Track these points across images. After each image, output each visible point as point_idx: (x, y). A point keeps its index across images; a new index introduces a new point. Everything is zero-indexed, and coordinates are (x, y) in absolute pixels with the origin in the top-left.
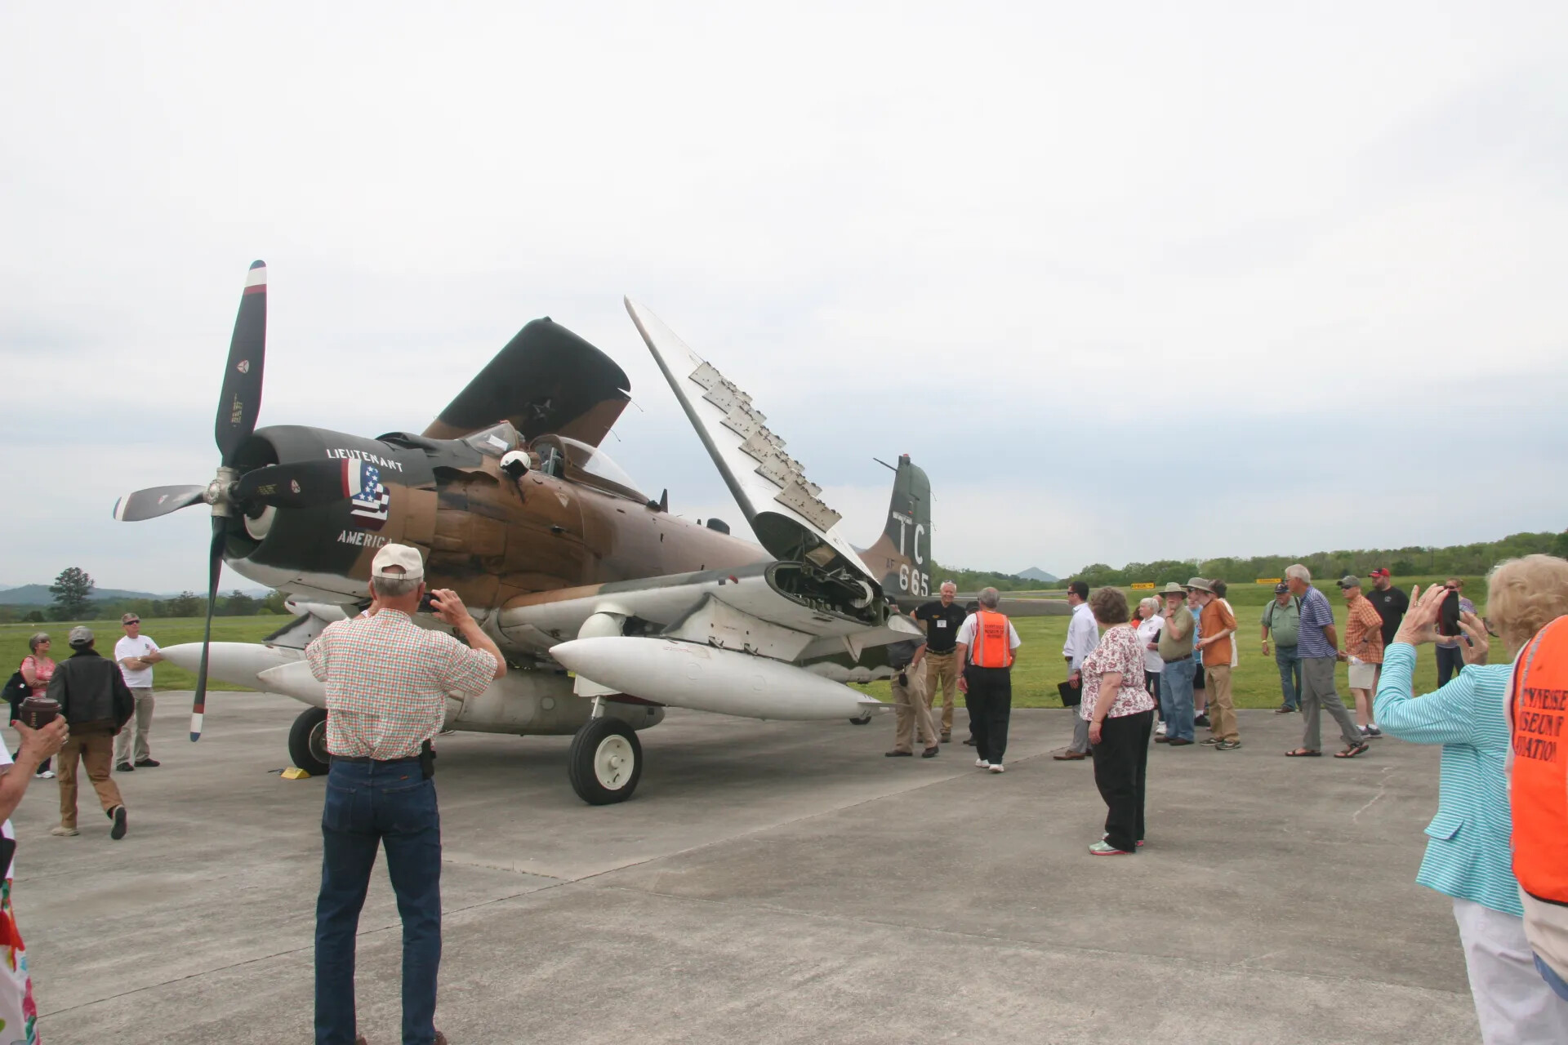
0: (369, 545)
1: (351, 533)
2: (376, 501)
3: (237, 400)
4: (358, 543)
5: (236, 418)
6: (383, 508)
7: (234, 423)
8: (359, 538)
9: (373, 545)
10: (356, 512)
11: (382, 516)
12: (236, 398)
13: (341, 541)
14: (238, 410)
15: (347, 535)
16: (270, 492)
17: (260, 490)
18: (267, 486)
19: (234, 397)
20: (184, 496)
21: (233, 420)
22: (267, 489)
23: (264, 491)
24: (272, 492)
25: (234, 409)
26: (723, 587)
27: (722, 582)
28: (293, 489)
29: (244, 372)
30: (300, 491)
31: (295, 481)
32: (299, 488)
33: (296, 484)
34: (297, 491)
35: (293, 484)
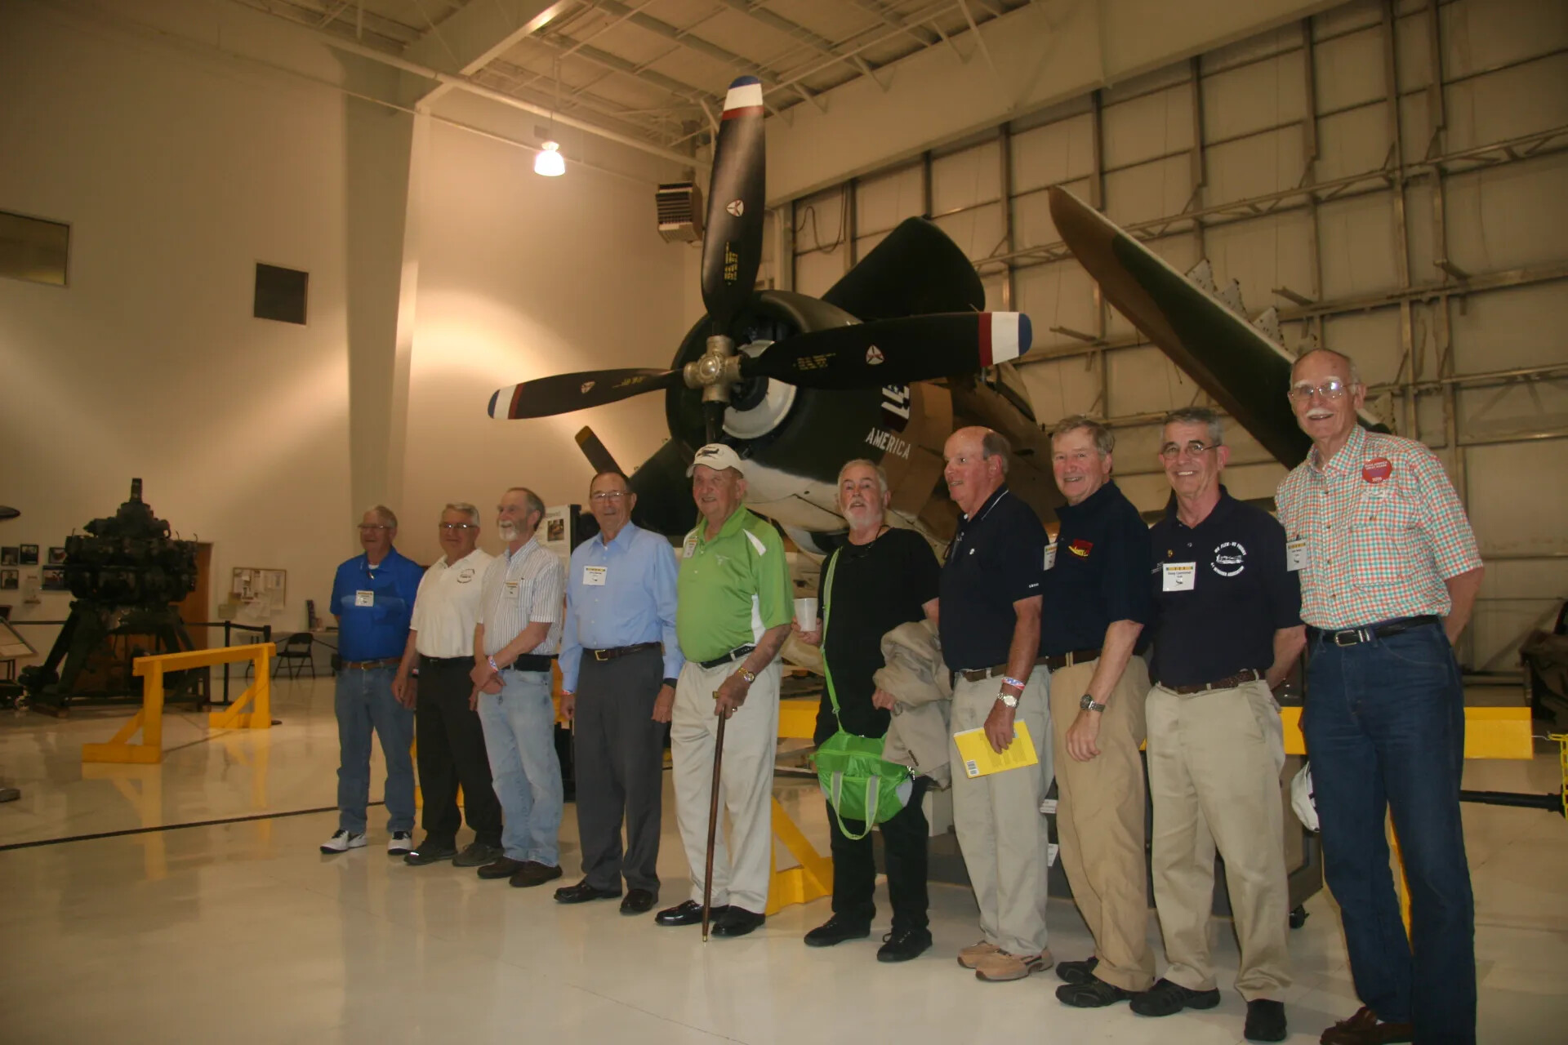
0: (890, 451)
1: (878, 432)
2: (900, 393)
3: (730, 250)
4: (882, 447)
5: (730, 274)
6: (906, 404)
7: (730, 281)
8: (884, 440)
9: (894, 452)
10: (886, 405)
11: (904, 413)
12: (727, 248)
13: (869, 441)
14: (733, 263)
15: (875, 434)
16: (818, 366)
17: (800, 363)
18: (815, 357)
19: (725, 248)
20: (632, 381)
21: (727, 276)
22: (814, 362)
23: (806, 365)
24: (821, 366)
25: (727, 262)
28: (868, 359)
29: (737, 215)
30: (881, 361)
31: (875, 348)
32: (882, 357)
33: (877, 352)
34: (875, 361)
35: (870, 352)
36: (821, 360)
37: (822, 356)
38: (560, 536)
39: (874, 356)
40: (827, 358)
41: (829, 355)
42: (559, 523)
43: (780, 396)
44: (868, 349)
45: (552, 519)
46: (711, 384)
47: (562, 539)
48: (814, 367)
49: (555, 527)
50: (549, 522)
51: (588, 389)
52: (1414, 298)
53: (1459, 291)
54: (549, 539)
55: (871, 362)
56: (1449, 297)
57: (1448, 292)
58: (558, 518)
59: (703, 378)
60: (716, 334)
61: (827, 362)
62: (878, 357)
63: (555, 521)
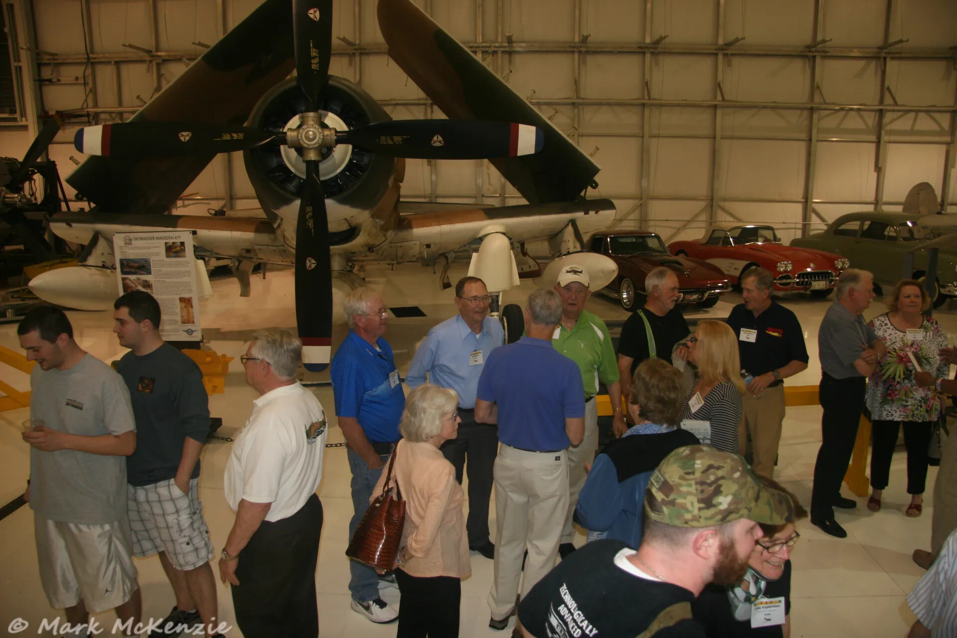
3: (313, 47)
5: (315, 65)
7: (314, 70)
12: (311, 45)
14: (316, 57)
16: (395, 143)
17: (382, 139)
18: (394, 137)
19: (310, 45)
20: (232, 137)
21: (314, 67)
22: (392, 139)
23: (386, 141)
24: (397, 143)
25: (312, 56)
26: (586, 216)
27: (586, 213)
28: (432, 143)
29: (316, 19)
30: (441, 145)
31: (439, 136)
32: (443, 142)
33: (440, 138)
34: (437, 144)
35: (435, 138)
36: (398, 139)
37: (400, 137)
38: (180, 254)
39: (437, 141)
40: (403, 138)
41: (405, 137)
42: (179, 244)
43: (342, 154)
44: (434, 136)
45: (171, 241)
46: (311, 149)
47: (185, 256)
48: (392, 143)
49: (175, 248)
50: (166, 243)
51: (187, 138)
52: (484, 49)
53: (507, 49)
54: (168, 256)
55: (435, 145)
56: (503, 52)
57: (503, 49)
58: (178, 241)
59: (305, 143)
60: (310, 112)
61: (402, 141)
62: (440, 142)
63: (173, 243)
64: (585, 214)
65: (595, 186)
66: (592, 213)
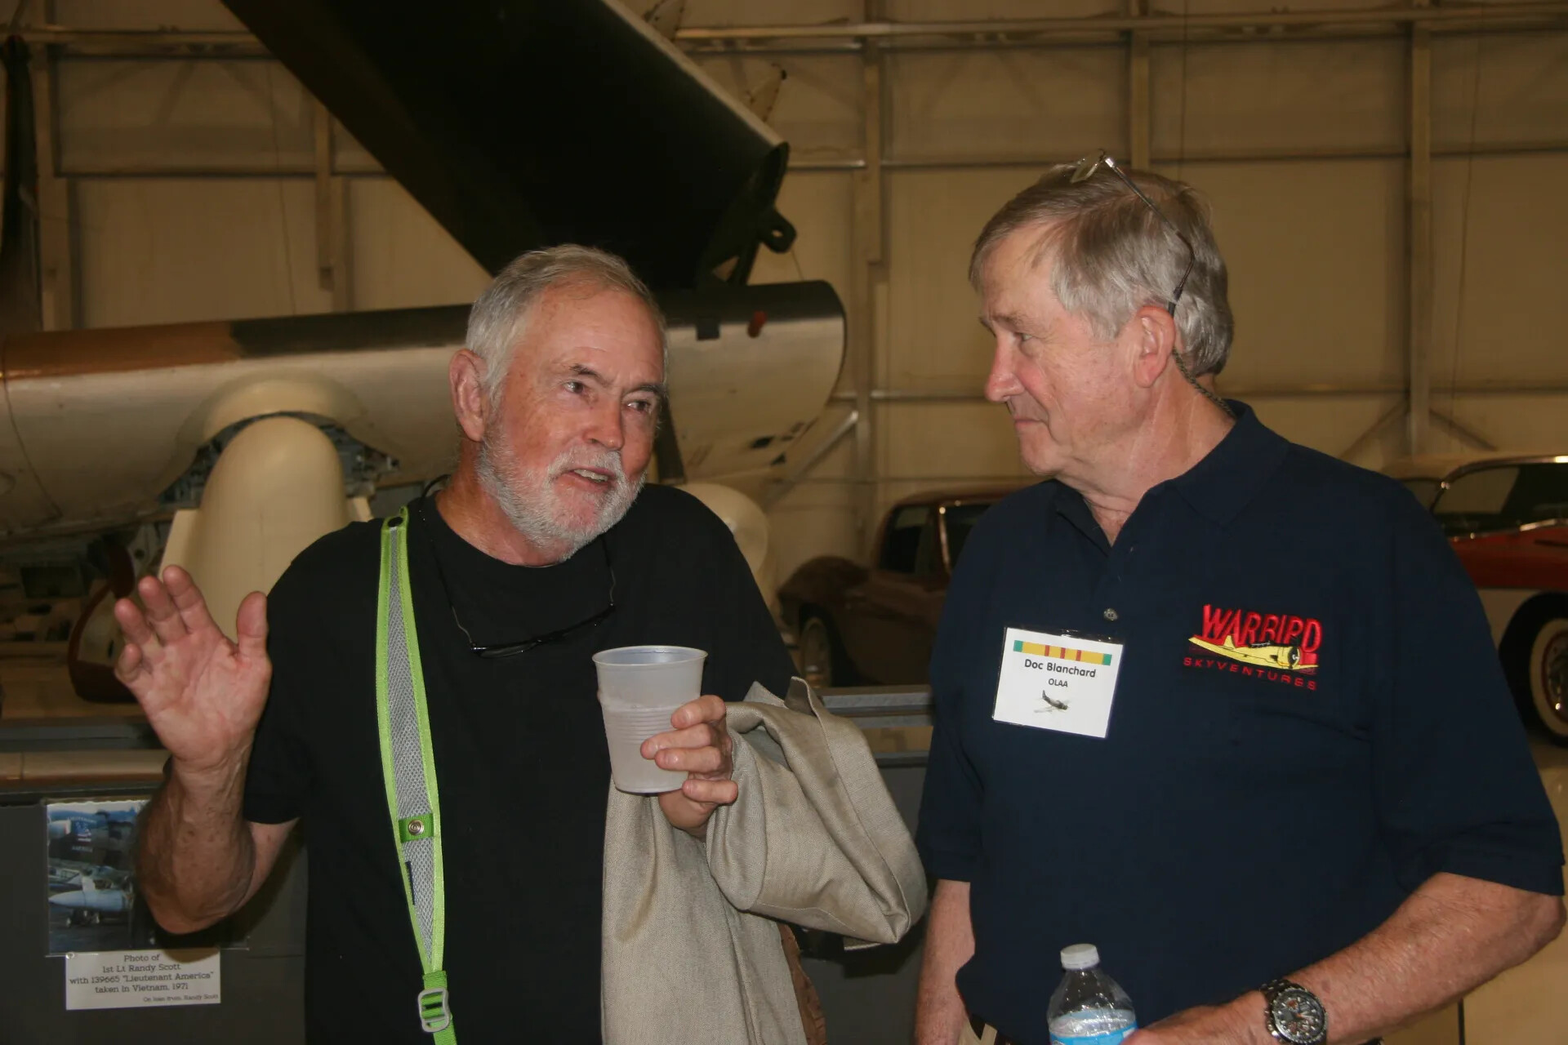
26: (708, 345)
27: (708, 332)
64: (702, 336)
65: (783, 238)
66: (733, 332)
